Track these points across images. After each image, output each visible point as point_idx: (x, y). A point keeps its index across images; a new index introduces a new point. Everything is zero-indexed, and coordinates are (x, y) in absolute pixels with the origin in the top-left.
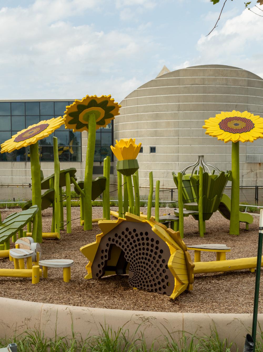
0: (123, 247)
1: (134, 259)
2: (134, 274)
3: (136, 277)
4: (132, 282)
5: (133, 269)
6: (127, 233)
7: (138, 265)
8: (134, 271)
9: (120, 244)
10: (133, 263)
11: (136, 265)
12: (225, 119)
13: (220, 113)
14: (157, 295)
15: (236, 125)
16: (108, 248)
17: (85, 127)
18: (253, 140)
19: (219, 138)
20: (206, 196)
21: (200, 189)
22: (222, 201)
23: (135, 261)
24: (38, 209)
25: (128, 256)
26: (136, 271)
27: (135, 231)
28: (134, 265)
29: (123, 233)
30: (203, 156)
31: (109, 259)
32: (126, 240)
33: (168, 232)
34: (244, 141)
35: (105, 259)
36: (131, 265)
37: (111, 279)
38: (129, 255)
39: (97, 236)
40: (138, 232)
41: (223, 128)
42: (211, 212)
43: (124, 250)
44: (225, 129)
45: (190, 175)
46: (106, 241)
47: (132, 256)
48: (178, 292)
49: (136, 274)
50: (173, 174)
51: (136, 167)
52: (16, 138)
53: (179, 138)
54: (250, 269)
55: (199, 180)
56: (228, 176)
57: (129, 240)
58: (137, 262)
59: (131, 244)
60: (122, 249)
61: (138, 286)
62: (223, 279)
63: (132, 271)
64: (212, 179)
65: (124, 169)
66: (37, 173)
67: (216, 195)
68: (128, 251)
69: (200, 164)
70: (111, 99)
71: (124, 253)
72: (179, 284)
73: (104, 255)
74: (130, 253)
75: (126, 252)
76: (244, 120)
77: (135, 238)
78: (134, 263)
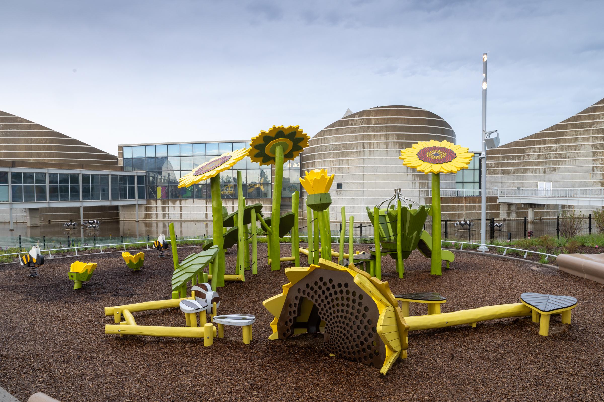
0: (316, 301)
1: (331, 317)
2: (331, 336)
3: (333, 340)
4: (328, 347)
5: (330, 330)
6: (321, 284)
7: (336, 325)
8: (331, 333)
9: (312, 297)
10: (329, 322)
11: (333, 326)
12: (423, 149)
13: (417, 143)
14: (362, 366)
15: (436, 155)
16: (297, 302)
17: (272, 161)
18: (457, 171)
19: (418, 169)
20: (405, 233)
21: (399, 225)
22: (421, 238)
23: (331, 320)
24: (219, 250)
25: (323, 313)
26: (333, 333)
27: (331, 281)
28: (331, 325)
29: (316, 283)
30: (400, 189)
31: (299, 315)
32: (320, 292)
33: (372, 281)
34: (446, 172)
35: (294, 315)
36: (327, 325)
37: (302, 339)
38: (325, 311)
39: (284, 287)
40: (335, 283)
41: (422, 159)
42: (411, 250)
43: (317, 306)
44: (424, 159)
45: (386, 210)
46: (296, 293)
47: (328, 314)
48: (390, 364)
49: (334, 337)
50: (367, 208)
51: (328, 202)
52: (197, 171)
53: (364, 175)
54: (471, 323)
55: (397, 216)
56: (429, 211)
57: (324, 293)
58: (334, 321)
59: (326, 297)
60: (315, 303)
61: (337, 352)
62: (440, 338)
63: (328, 333)
64: (411, 214)
65: (315, 205)
66: (219, 210)
67: (416, 232)
68: (322, 306)
69: (396, 197)
70: (299, 130)
71: (318, 309)
72: (391, 353)
73: (292, 310)
74: (325, 309)
75: (320, 308)
76: (444, 149)
77: (332, 291)
78: (331, 322)
